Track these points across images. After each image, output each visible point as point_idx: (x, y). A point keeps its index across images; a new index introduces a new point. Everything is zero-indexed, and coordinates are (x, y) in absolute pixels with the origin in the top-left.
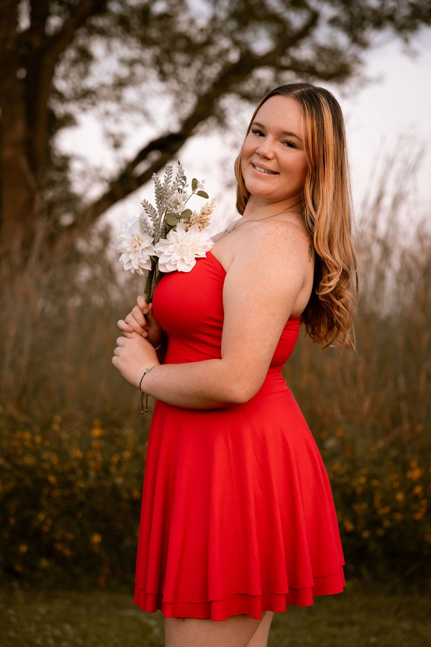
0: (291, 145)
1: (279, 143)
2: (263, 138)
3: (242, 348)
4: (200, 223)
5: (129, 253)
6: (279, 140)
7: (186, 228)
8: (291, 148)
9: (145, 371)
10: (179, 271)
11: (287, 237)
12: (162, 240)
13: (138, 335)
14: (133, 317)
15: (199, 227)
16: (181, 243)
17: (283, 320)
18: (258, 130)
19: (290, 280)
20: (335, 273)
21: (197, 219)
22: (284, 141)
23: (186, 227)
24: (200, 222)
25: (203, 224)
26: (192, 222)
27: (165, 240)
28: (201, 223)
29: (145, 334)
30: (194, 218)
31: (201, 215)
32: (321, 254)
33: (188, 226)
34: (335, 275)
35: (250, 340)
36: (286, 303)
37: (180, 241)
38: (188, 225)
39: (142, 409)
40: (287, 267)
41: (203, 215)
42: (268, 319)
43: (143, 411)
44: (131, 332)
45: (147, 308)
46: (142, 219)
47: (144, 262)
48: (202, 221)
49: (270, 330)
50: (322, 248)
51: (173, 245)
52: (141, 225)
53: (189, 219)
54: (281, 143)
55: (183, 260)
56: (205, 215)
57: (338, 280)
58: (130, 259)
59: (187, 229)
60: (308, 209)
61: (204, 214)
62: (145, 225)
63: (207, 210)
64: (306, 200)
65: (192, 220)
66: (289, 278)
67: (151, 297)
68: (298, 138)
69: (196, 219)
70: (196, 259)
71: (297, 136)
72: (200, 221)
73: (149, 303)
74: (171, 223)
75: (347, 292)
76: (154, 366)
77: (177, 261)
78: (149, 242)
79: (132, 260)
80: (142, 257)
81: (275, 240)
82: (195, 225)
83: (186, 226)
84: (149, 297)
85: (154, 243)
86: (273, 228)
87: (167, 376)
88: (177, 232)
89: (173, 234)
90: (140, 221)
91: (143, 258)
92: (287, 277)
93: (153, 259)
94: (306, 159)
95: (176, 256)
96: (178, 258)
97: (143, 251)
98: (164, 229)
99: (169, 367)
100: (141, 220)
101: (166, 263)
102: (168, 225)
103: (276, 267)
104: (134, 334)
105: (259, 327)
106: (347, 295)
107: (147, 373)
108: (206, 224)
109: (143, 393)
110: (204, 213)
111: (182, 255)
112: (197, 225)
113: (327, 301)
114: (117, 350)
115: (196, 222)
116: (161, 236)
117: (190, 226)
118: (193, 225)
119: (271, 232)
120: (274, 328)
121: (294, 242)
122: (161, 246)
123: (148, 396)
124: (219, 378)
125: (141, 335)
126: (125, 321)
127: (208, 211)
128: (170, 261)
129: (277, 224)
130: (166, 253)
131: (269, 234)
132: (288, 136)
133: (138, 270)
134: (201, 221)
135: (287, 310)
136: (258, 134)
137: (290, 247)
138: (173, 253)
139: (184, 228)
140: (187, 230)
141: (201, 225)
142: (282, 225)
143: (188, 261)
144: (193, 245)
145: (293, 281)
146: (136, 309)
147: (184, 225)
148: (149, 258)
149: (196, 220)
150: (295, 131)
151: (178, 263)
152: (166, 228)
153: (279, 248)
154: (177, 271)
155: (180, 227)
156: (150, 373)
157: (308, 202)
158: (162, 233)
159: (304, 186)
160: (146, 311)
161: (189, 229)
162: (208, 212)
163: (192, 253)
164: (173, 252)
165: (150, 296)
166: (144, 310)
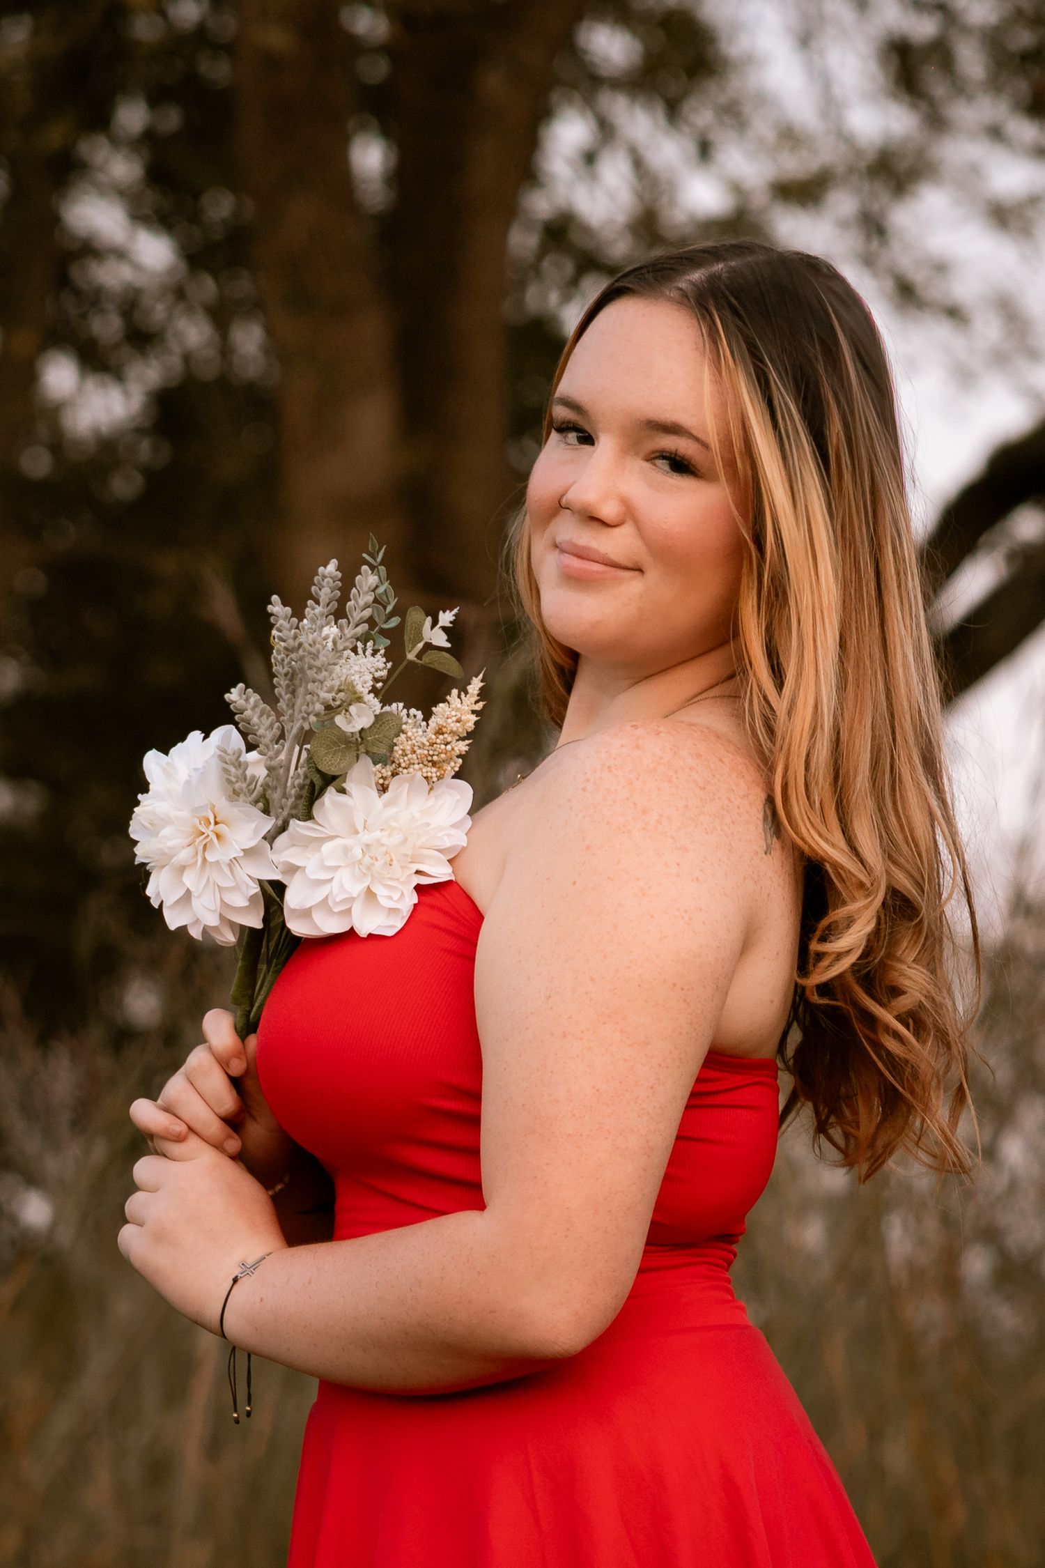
0: (680, 465)
1: (639, 465)
2: (587, 448)
3: (547, 1164)
4: (430, 764)
5: (182, 869)
6: (637, 454)
7: (381, 781)
8: (679, 478)
9: (237, 1272)
10: (363, 932)
11: (676, 772)
12: (298, 825)
13: (207, 1145)
14: (188, 1086)
15: (426, 778)
16: (366, 837)
17: (680, 1059)
18: (569, 422)
19: (690, 919)
20: (860, 904)
21: (419, 751)
22: (653, 452)
23: (382, 777)
24: (429, 761)
25: (439, 768)
26: (402, 761)
27: (308, 824)
28: (434, 764)
29: (234, 1145)
30: (409, 748)
31: (434, 737)
32: (803, 839)
33: (390, 773)
34: (859, 910)
35: (569, 1135)
36: (685, 1000)
37: (360, 827)
38: (387, 772)
39: (232, 1403)
40: (678, 876)
41: (441, 737)
42: (625, 1060)
43: (236, 1411)
44: (180, 1139)
45: (240, 1053)
46: (229, 751)
47: (239, 901)
48: (435, 758)
49: (637, 1098)
50: (803, 821)
51: (337, 842)
52: (226, 771)
53: (391, 750)
54: (647, 460)
55: (370, 894)
56: (446, 735)
57: (870, 927)
58: (188, 889)
59: (382, 785)
60: (755, 687)
61: (443, 734)
62: (239, 772)
63: (454, 719)
64: (749, 657)
65: (400, 752)
66: (686, 912)
67: (256, 1014)
68: (697, 439)
69: (416, 748)
70: (419, 888)
71: (695, 433)
72: (430, 758)
73: (246, 1036)
74: (329, 765)
75: (910, 972)
76: (267, 1250)
77: (352, 899)
78: (256, 831)
79: (195, 894)
80: (233, 884)
81: (631, 784)
82: (411, 770)
83: (380, 776)
84: (248, 1016)
85: (271, 838)
86: (622, 746)
87: (310, 1283)
88: (350, 796)
89: (334, 803)
90: (220, 757)
91: (236, 888)
92: (678, 910)
93: (270, 889)
94: (731, 512)
95: (348, 885)
96: (356, 889)
97: (237, 865)
98: (304, 785)
99: (316, 1252)
100: (225, 752)
101: (311, 908)
102: (318, 771)
103: (638, 879)
104: (193, 1143)
105: (598, 1090)
106: (910, 978)
107: (244, 1279)
108: (449, 768)
109: (234, 1348)
110: (444, 730)
111: (370, 879)
112: (417, 772)
113: (839, 1004)
114: (135, 1203)
115: (416, 761)
116: (294, 807)
117: (394, 774)
118: (405, 771)
119: (614, 759)
120: (652, 1088)
121: (700, 788)
122: (294, 845)
123: (252, 1356)
124: (479, 1273)
125: (218, 1146)
126: (159, 1101)
127: (458, 721)
128: (326, 898)
129: (639, 732)
130: (313, 871)
131: (609, 767)
132: (663, 435)
133: (215, 928)
134: (432, 756)
135: (691, 1024)
136: (572, 437)
137: (686, 806)
138: (337, 870)
139: (373, 780)
140: (383, 789)
141: (434, 770)
142: (658, 733)
143: (390, 898)
144: (405, 840)
145: (704, 922)
146: (198, 1058)
147: (374, 769)
148: (257, 889)
149: (415, 752)
150: (685, 419)
151: (357, 909)
152: (312, 784)
153: (644, 812)
154: (352, 932)
155: (361, 777)
156: (254, 1277)
157: (754, 662)
158: (299, 797)
159: (737, 609)
160: (237, 1067)
161: (393, 784)
162: (458, 724)
163: (402, 867)
164: (336, 868)
165: (250, 1012)
166: (232, 1062)
